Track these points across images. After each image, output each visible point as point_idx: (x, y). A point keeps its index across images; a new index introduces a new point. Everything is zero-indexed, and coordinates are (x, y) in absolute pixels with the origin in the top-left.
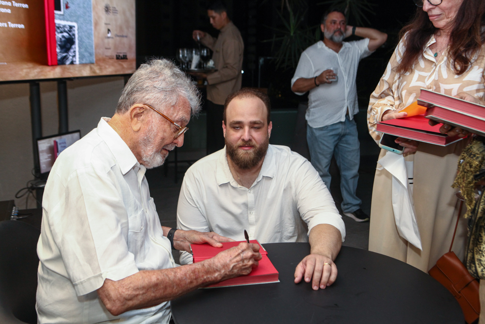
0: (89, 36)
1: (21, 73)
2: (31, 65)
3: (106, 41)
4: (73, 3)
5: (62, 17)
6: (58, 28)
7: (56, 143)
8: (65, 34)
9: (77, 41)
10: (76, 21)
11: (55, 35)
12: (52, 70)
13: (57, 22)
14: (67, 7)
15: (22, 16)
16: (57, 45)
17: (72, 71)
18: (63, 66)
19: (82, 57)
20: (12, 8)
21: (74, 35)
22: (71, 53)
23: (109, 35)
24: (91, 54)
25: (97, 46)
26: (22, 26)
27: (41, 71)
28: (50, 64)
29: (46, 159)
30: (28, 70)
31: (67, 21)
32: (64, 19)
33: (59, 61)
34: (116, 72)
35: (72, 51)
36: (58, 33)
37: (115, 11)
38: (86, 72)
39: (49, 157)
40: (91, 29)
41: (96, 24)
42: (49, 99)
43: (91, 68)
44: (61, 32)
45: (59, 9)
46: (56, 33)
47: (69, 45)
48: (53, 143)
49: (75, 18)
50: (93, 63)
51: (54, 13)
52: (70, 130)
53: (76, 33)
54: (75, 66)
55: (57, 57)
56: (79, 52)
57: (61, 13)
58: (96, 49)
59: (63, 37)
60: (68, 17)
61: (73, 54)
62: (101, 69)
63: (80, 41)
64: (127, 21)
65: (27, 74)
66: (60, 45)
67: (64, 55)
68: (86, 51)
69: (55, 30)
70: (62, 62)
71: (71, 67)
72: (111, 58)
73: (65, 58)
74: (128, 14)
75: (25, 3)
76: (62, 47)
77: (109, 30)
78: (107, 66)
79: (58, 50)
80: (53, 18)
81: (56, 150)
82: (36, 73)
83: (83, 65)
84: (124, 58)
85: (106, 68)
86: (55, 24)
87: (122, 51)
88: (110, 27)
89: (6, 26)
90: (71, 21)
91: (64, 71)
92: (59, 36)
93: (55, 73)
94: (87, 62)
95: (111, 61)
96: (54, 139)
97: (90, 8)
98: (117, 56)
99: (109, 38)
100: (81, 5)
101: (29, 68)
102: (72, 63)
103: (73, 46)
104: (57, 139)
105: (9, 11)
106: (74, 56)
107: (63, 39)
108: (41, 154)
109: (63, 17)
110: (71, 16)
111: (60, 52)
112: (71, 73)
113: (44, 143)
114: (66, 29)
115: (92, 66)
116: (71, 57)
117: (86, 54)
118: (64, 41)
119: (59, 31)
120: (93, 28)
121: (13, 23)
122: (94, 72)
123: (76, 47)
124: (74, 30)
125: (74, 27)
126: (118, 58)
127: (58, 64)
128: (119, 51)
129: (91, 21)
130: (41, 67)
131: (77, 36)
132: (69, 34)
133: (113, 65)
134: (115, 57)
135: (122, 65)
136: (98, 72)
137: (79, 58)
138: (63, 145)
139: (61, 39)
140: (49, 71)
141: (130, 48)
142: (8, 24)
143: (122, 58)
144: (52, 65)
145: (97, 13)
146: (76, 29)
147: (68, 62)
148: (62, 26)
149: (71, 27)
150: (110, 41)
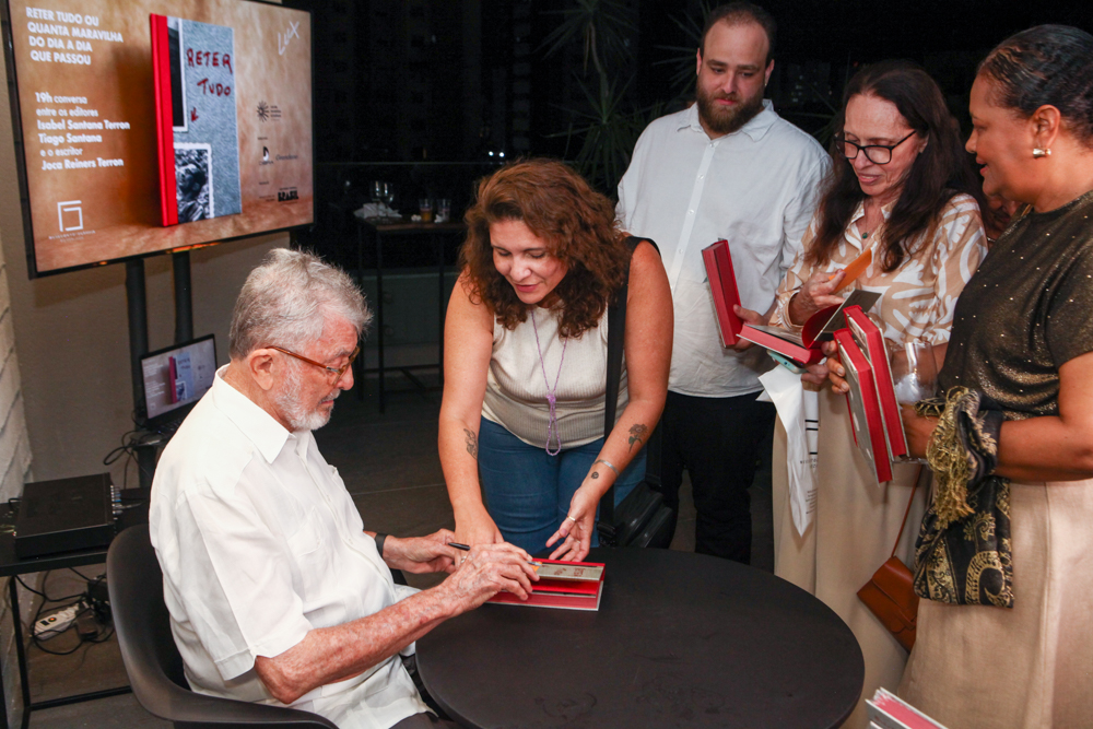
0: (231, 165)
1: (118, 245)
2: (134, 229)
3: (261, 169)
4: (204, 110)
5: (184, 137)
6: (180, 157)
7: (172, 360)
8: (191, 167)
9: (210, 177)
10: (209, 141)
11: (175, 170)
12: (169, 234)
13: (177, 146)
14: (194, 118)
15: (120, 144)
16: (178, 188)
17: (202, 232)
18: (188, 225)
19: (219, 204)
20: (104, 132)
21: (206, 166)
22: (201, 201)
23: (266, 158)
24: (235, 197)
25: (245, 182)
26: (119, 162)
27: (152, 239)
28: (165, 223)
29: (156, 392)
30: (130, 239)
31: (194, 142)
32: (189, 140)
33: (181, 215)
34: (278, 224)
35: (203, 195)
36: (179, 166)
37: (276, 113)
38: (227, 232)
39: (161, 389)
40: (235, 152)
41: (244, 141)
42: (160, 286)
43: (235, 223)
44: (185, 164)
45: (181, 124)
46: (176, 167)
47: (197, 185)
48: (167, 362)
49: (207, 136)
50: (239, 214)
51: (172, 132)
52: (196, 336)
53: (209, 161)
54: (209, 222)
55: (177, 211)
56: (214, 196)
57: (184, 129)
58: (242, 186)
59: (188, 171)
60: (196, 135)
61: (205, 201)
62: (252, 222)
63: (216, 175)
64: (297, 128)
65: (129, 246)
66: (181, 188)
67: (189, 204)
68: (226, 192)
69: (175, 162)
70: (186, 218)
71: (202, 224)
72: (269, 200)
73: (191, 210)
74: (299, 115)
75: (124, 121)
76: (185, 190)
77: (265, 149)
78: (263, 216)
79: (179, 197)
80: (171, 140)
81: (172, 375)
82: (143, 243)
83: (221, 218)
84: (293, 197)
85: (260, 219)
86: (174, 150)
87: (289, 185)
88: (267, 144)
89: (94, 165)
90: (201, 142)
91: (188, 233)
92: (180, 170)
93: (172, 239)
94: (228, 212)
95: (270, 205)
96: (169, 354)
97: (233, 113)
98: (279, 194)
99: (265, 163)
100: (218, 110)
101: (132, 235)
102: (203, 217)
103: (205, 187)
104: (174, 354)
105: (99, 139)
106: (207, 204)
107: (187, 176)
108: (147, 384)
109: (188, 137)
110: (200, 133)
111: (183, 200)
112: (201, 235)
113: (153, 363)
114: (193, 158)
115: (237, 218)
116: (201, 207)
117: (227, 198)
118: (189, 179)
119: (180, 162)
120: (238, 148)
121: (105, 158)
122: (241, 229)
123: (210, 188)
124: (206, 158)
125: (206, 151)
126: (282, 198)
127: (179, 223)
128: (283, 186)
129: (234, 137)
130: (150, 230)
131: (210, 167)
132: (198, 166)
133: (272, 212)
134: (277, 197)
135: (289, 211)
136: (247, 228)
137: (215, 206)
138: (185, 364)
139: (183, 176)
140: (165, 237)
141: (303, 176)
142: (97, 163)
143: (288, 199)
144: (169, 226)
145: (244, 121)
146: (209, 155)
147: (196, 217)
148: (185, 153)
149: (201, 153)
150: (268, 168)
